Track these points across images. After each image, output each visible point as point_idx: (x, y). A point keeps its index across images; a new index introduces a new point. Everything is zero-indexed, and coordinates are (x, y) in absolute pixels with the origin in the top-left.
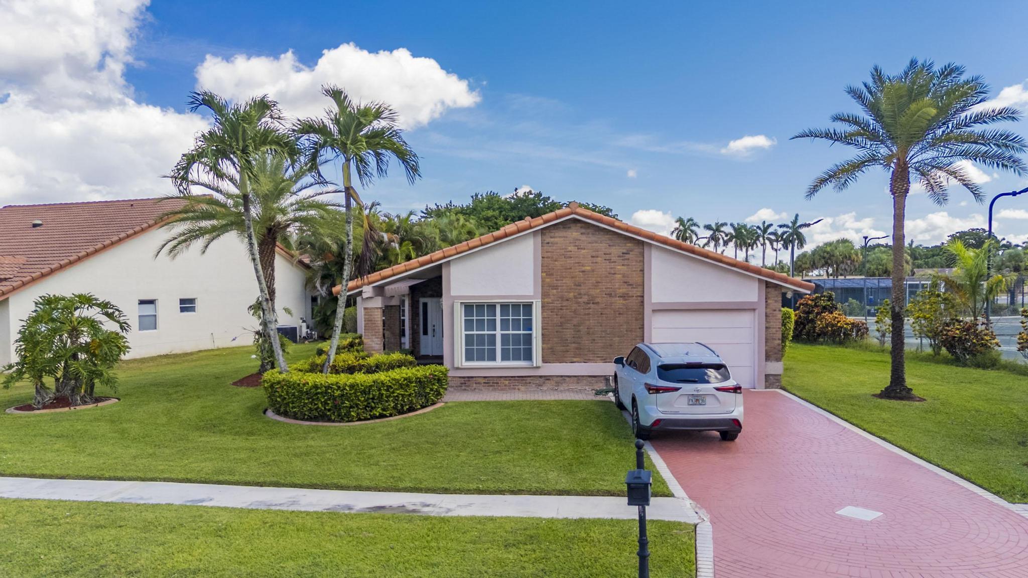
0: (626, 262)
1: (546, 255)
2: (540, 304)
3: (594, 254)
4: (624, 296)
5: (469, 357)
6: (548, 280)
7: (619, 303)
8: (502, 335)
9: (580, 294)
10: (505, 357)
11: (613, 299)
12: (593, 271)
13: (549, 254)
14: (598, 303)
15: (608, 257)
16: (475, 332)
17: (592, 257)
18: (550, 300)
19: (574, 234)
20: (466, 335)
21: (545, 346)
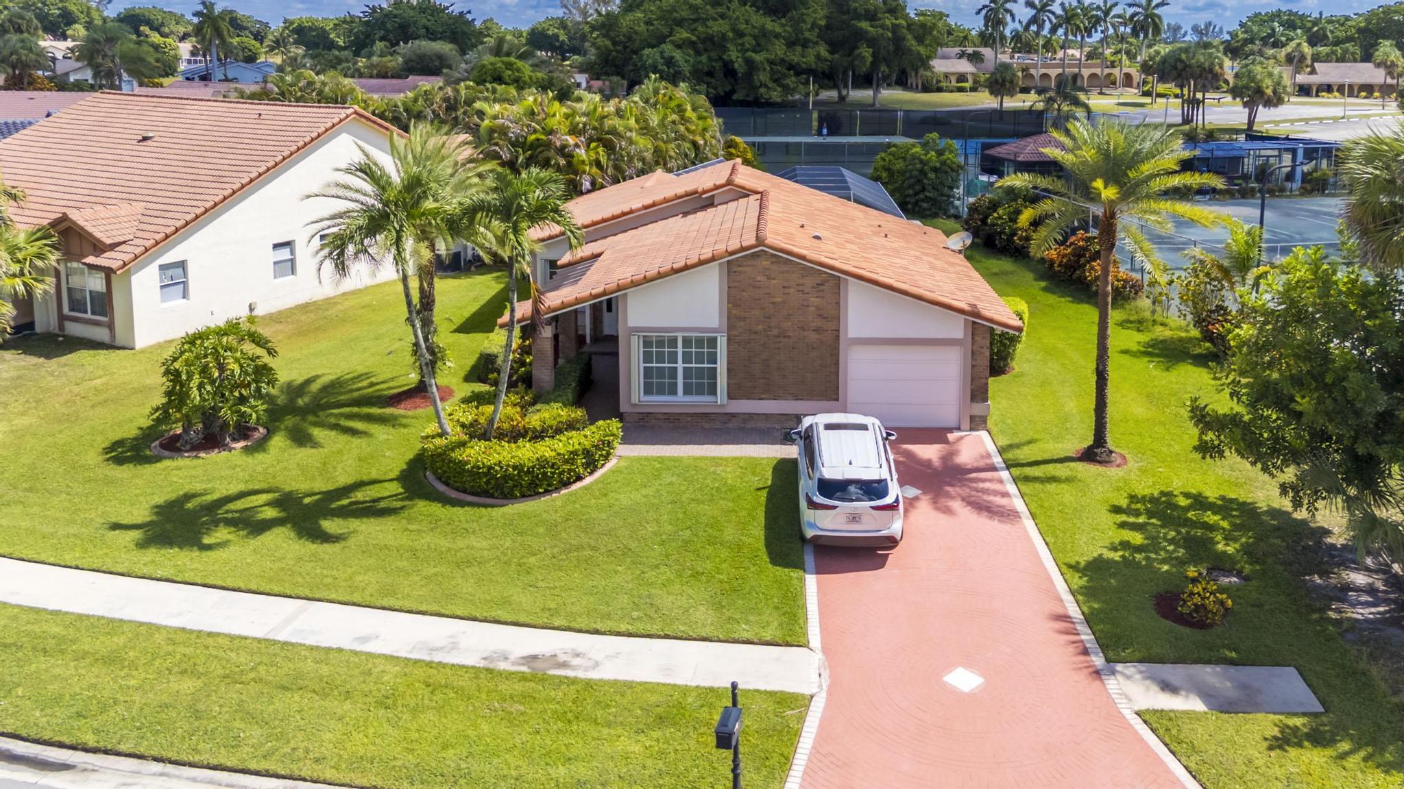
0: (820, 294)
1: (732, 285)
2: (725, 339)
3: (786, 284)
4: (817, 330)
5: (648, 391)
6: (734, 312)
7: (813, 336)
8: (684, 368)
9: (769, 327)
10: (687, 392)
11: (806, 333)
12: (784, 302)
13: (736, 284)
14: (789, 337)
15: (801, 288)
16: (654, 365)
17: (784, 287)
18: (737, 333)
19: (764, 263)
20: (645, 368)
21: (731, 382)
